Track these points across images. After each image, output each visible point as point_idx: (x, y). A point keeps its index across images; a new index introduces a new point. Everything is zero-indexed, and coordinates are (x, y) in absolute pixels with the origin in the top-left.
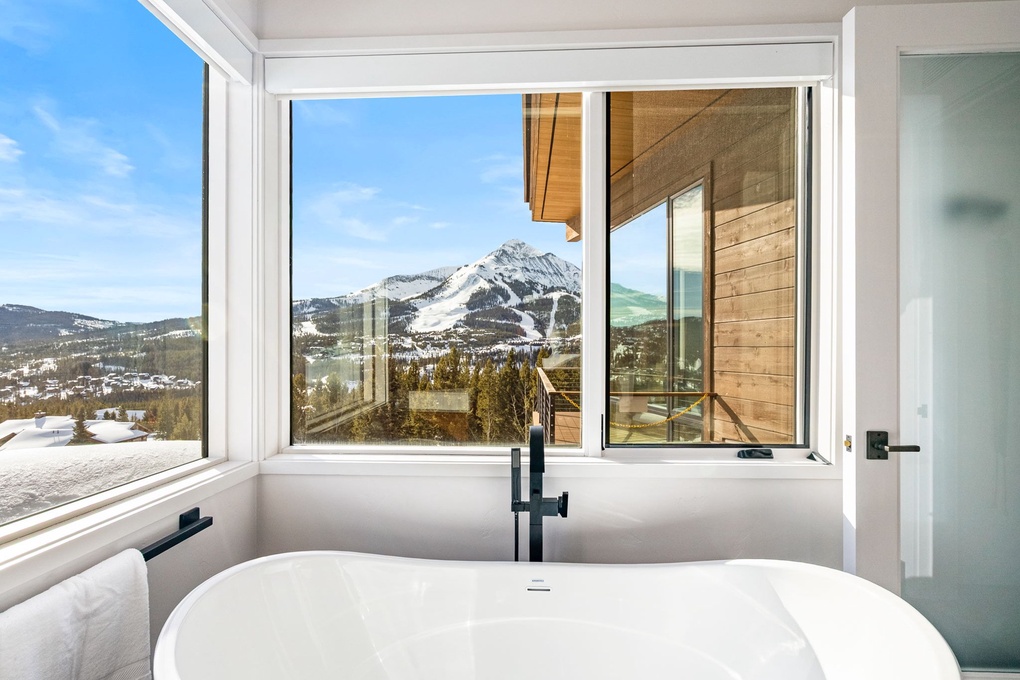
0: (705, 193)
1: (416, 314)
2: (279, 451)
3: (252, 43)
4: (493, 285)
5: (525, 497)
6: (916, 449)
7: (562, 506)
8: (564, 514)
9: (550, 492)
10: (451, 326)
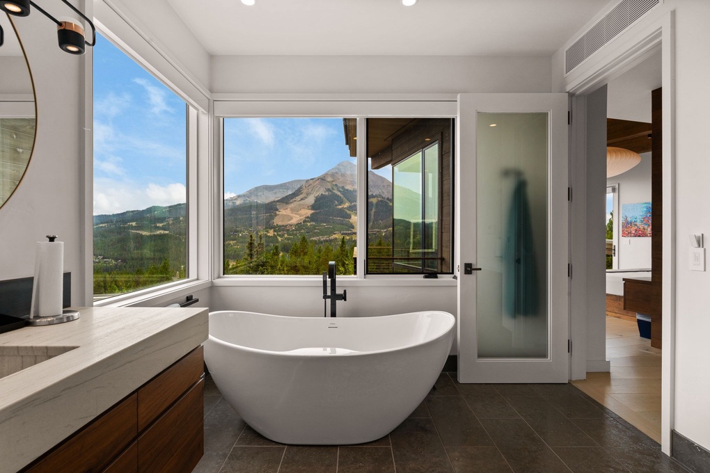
0: (439, 146)
1: (277, 213)
2: (219, 277)
3: (208, 94)
4: (330, 193)
5: (329, 293)
6: (480, 269)
7: (343, 297)
8: (345, 300)
9: (339, 291)
10: (302, 221)
